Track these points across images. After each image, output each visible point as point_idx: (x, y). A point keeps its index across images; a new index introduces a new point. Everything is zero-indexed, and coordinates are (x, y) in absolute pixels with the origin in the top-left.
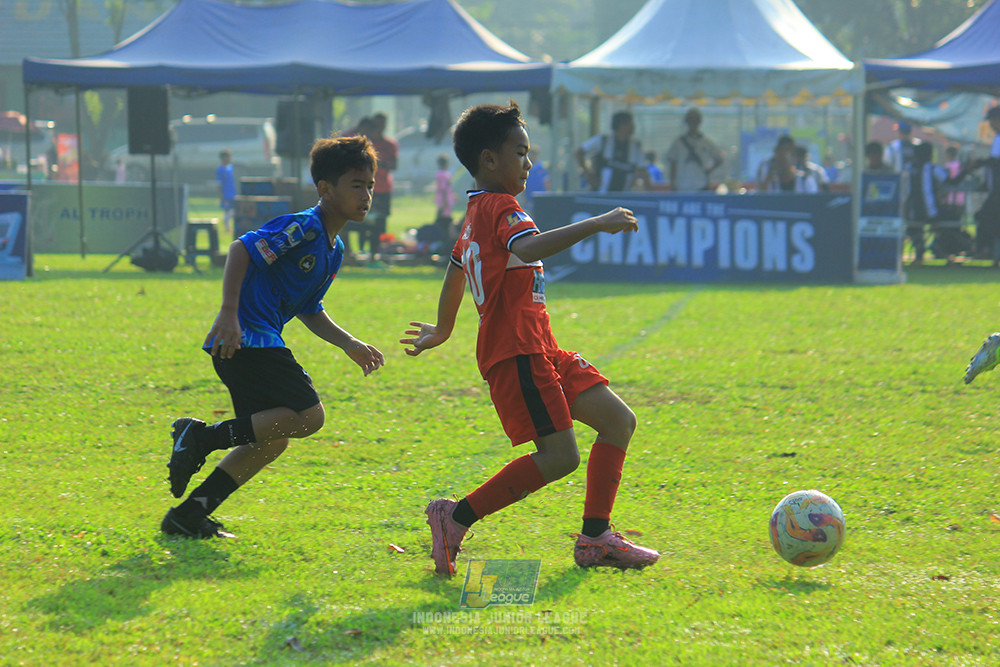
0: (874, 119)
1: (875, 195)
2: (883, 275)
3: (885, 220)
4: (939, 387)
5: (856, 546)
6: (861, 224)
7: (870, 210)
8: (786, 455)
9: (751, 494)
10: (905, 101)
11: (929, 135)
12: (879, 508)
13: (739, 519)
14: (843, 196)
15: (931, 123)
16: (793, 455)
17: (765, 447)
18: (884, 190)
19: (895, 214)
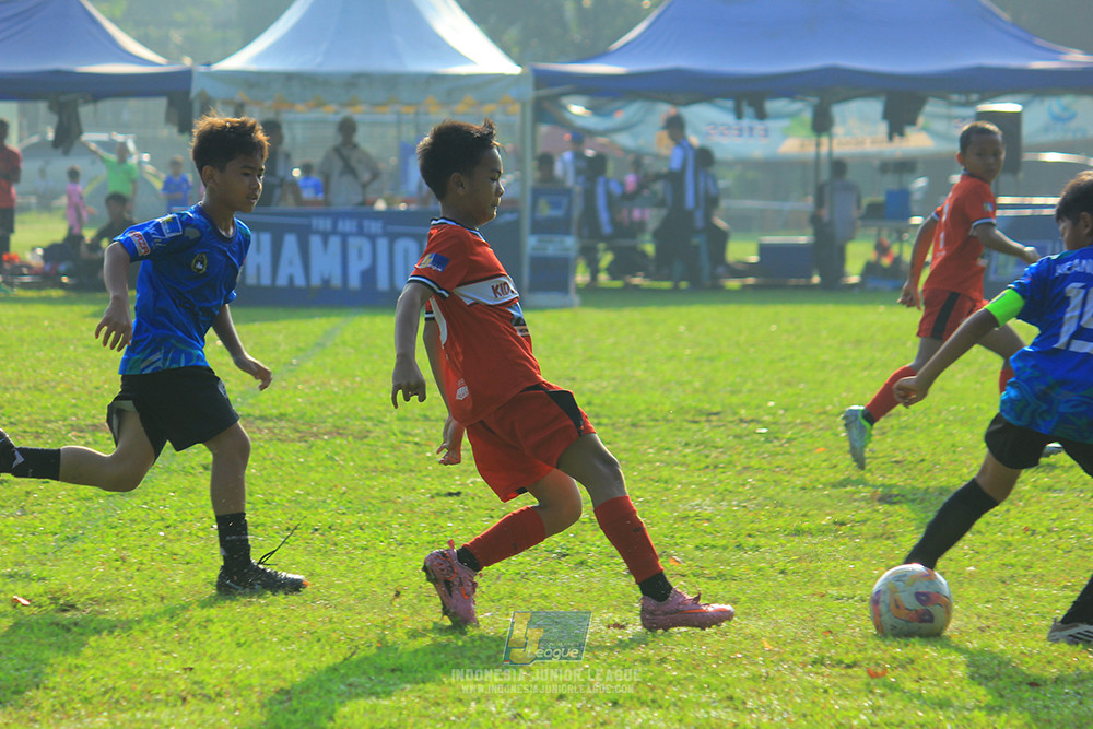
0: (544, 129)
1: (545, 211)
2: (555, 298)
3: (557, 238)
4: (615, 419)
5: (526, 593)
6: (531, 242)
7: (541, 227)
8: (450, 494)
9: (412, 537)
10: (577, 109)
11: (603, 145)
12: (551, 552)
13: (399, 564)
14: (511, 212)
15: (605, 133)
16: (458, 494)
17: (428, 486)
18: (555, 205)
19: (567, 232)
